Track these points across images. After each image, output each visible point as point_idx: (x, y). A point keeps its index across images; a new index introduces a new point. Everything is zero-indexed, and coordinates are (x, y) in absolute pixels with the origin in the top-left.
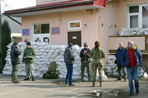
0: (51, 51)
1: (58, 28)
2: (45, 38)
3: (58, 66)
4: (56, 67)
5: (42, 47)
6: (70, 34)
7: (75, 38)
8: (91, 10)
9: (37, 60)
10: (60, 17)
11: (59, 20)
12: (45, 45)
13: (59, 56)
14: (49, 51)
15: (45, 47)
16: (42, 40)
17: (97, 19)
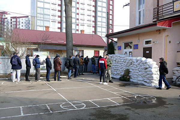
0: (127, 61)
1: (137, 45)
2: (130, 52)
3: (130, 72)
4: (129, 73)
5: (122, 58)
6: (145, 49)
7: (148, 52)
8: (160, 30)
9: (119, 67)
10: (139, 37)
11: (138, 39)
12: (124, 57)
13: (131, 65)
14: (126, 61)
15: (124, 58)
16: (128, 53)
17: (163, 37)
